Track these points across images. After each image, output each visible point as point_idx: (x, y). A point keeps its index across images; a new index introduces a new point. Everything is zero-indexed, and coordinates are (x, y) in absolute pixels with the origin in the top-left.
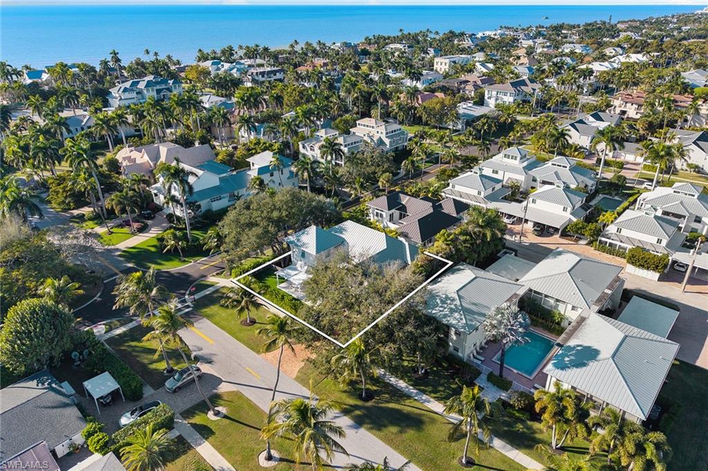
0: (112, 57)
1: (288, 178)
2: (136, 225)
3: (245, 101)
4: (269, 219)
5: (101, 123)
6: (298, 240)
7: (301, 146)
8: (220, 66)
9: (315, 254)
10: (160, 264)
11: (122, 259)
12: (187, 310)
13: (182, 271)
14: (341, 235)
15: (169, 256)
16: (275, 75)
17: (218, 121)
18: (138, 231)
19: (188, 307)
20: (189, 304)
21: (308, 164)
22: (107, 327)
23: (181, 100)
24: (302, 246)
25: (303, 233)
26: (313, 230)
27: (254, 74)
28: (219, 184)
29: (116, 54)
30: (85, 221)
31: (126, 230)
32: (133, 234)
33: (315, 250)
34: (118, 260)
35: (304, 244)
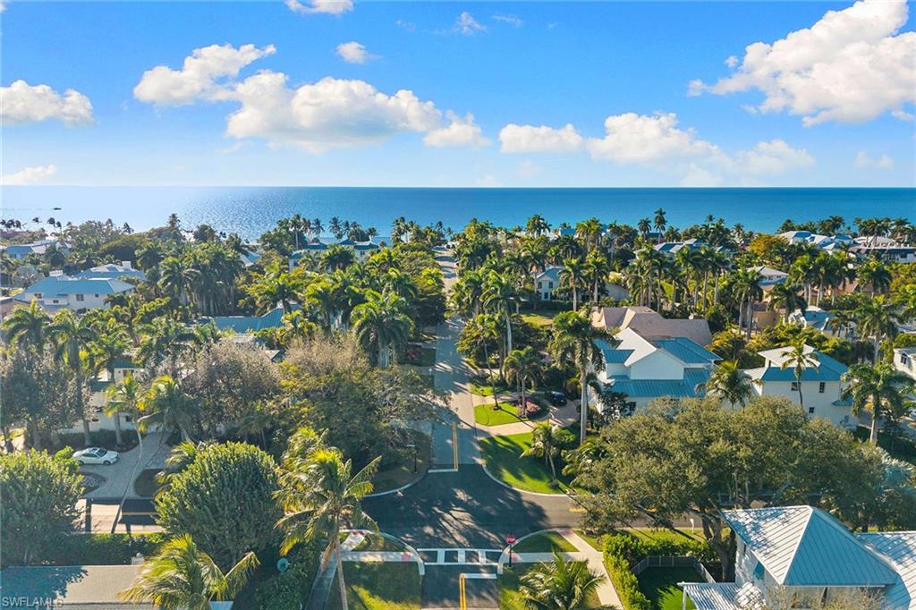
0: (656, 218)
1: (834, 404)
2: (531, 406)
3: (810, 271)
4: (698, 453)
5: (570, 270)
6: (756, 528)
7: (897, 358)
8: (807, 238)
9: (781, 580)
10: (519, 478)
11: (479, 448)
12: (486, 576)
13: (538, 503)
14: (894, 564)
15: (539, 470)
16: (905, 257)
17: (739, 291)
18: (528, 416)
19: (492, 570)
20: (499, 566)
21: (878, 378)
22: (365, 542)
23: (693, 254)
24: (758, 545)
25: (776, 515)
26: (802, 516)
27: (862, 252)
28: (682, 378)
29: (661, 213)
30: (485, 385)
31: (516, 410)
32: (520, 418)
33: (786, 571)
34: (473, 447)
35: (765, 543)
